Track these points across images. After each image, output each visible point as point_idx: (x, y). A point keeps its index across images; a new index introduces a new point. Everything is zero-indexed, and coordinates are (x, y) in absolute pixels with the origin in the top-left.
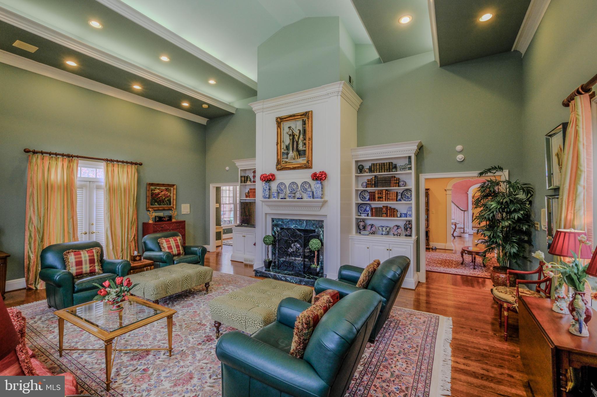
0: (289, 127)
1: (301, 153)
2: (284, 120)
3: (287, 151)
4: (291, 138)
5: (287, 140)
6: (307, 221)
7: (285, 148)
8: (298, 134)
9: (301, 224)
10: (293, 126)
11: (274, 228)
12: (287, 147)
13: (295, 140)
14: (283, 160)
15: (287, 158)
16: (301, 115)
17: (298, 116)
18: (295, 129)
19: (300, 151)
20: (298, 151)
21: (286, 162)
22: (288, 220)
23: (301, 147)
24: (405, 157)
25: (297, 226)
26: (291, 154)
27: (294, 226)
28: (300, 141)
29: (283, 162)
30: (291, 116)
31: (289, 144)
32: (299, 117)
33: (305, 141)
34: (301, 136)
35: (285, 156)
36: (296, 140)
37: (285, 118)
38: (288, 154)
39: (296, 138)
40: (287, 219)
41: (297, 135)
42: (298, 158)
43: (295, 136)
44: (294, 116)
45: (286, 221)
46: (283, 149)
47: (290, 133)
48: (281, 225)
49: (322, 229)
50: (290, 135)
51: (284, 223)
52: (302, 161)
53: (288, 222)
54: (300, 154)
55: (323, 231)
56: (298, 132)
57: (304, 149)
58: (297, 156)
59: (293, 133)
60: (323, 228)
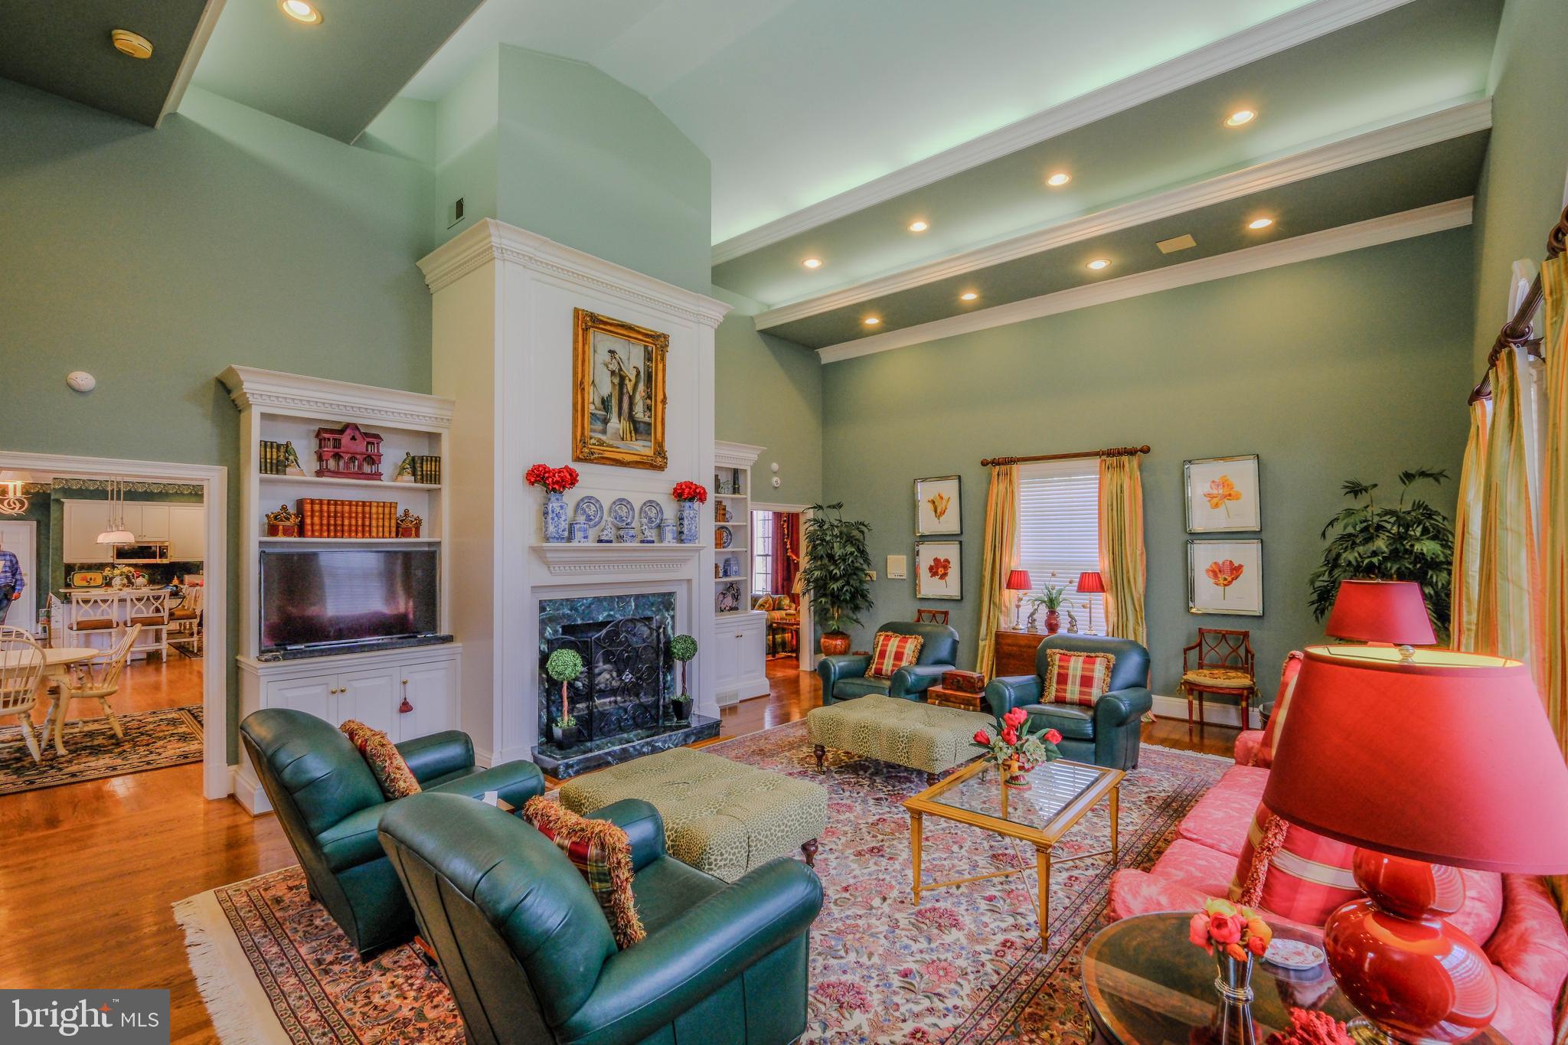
0: (612, 352)
1: (639, 429)
2: (601, 326)
3: (604, 413)
4: (616, 381)
5: (606, 386)
6: (637, 597)
7: (598, 402)
8: (633, 378)
9: (623, 607)
10: (621, 353)
11: (545, 629)
12: (603, 401)
13: (625, 391)
14: (593, 434)
15: (604, 432)
16: (646, 335)
17: (639, 332)
18: (626, 362)
19: (640, 422)
20: (631, 418)
21: (601, 443)
22: (589, 600)
23: (639, 413)
24: (727, 469)
25: (612, 613)
26: (616, 424)
27: (605, 614)
28: (638, 398)
29: (593, 441)
30: (623, 326)
31: (610, 396)
32: (640, 337)
33: (649, 401)
34: (641, 387)
35: (599, 426)
36: (628, 392)
37: (606, 323)
38: (606, 421)
39: (630, 386)
40: (587, 599)
41: (630, 380)
42: (634, 439)
43: (627, 382)
44: (630, 328)
45: (583, 605)
46: (593, 403)
47: (614, 367)
48: (569, 617)
49: (672, 613)
50: (613, 373)
51: (576, 610)
52: (642, 448)
53: (589, 606)
54: (636, 430)
55: (673, 617)
56: (634, 372)
57: (647, 419)
58: (631, 433)
59: (621, 369)
60: (673, 609)
